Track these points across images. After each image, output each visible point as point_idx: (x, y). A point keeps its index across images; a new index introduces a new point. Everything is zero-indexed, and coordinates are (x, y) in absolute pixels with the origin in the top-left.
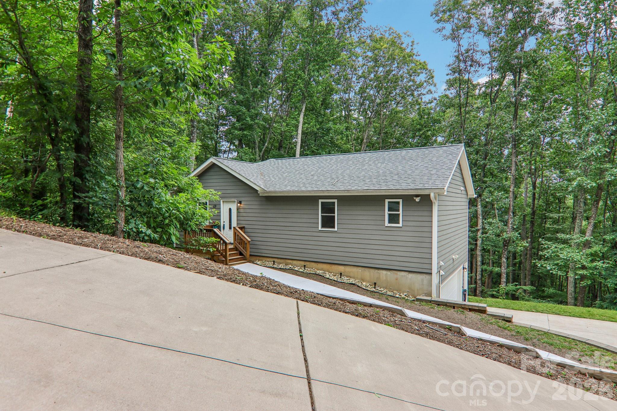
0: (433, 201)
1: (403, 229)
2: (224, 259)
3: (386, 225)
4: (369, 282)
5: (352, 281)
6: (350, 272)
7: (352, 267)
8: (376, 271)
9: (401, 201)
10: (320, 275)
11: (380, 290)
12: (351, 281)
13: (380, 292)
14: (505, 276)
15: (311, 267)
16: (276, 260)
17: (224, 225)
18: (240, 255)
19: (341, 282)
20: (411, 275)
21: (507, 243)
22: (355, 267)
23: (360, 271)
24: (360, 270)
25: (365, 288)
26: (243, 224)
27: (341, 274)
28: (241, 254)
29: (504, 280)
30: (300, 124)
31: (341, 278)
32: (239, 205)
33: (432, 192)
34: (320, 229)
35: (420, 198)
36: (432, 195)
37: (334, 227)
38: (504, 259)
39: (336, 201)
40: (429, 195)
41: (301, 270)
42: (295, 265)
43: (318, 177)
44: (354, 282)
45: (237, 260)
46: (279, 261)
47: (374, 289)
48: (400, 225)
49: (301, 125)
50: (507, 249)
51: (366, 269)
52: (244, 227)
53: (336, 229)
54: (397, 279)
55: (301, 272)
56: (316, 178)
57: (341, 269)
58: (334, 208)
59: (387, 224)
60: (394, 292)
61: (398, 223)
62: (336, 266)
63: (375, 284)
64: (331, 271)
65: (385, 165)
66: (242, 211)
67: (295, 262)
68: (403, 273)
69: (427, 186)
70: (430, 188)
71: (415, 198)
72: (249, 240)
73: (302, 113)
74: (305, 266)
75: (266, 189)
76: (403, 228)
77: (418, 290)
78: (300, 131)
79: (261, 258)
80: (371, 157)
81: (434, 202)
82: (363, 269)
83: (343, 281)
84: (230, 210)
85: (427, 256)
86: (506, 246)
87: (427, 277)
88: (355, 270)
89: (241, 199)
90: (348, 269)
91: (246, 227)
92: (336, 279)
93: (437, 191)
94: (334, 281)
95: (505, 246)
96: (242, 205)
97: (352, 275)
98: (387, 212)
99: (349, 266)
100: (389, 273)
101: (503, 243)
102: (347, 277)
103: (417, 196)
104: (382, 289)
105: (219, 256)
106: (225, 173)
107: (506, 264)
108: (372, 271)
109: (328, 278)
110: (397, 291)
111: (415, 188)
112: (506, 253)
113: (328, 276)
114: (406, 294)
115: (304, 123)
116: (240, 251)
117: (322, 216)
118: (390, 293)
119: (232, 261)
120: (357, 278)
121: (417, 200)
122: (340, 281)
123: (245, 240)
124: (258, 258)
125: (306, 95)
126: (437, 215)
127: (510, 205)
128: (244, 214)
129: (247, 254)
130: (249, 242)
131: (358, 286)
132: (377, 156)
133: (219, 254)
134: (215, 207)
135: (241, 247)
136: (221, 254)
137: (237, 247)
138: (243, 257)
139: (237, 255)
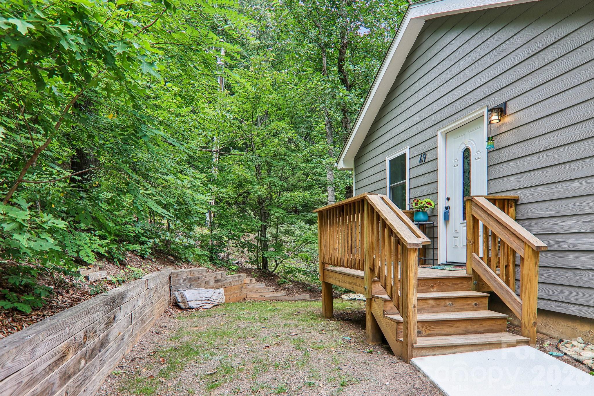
2: (400, 318)
17: (447, 208)
18: (493, 308)
28: (497, 304)
32: (494, 122)
45: (471, 327)
52: (515, 201)
72: (536, 241)
84: (467, 153)
89: (502, 98)
96: (508, 119)
105: (385, 301)
116: (492, 292)
123: (513, 244)
129: (526, 306)
130: (537, 251)
133: (386, 297)
134: (423, 159)
135: (498, 275)
136: (391, 297)
137: (479, 272)
138: (504, 318)
139: (476, 307)
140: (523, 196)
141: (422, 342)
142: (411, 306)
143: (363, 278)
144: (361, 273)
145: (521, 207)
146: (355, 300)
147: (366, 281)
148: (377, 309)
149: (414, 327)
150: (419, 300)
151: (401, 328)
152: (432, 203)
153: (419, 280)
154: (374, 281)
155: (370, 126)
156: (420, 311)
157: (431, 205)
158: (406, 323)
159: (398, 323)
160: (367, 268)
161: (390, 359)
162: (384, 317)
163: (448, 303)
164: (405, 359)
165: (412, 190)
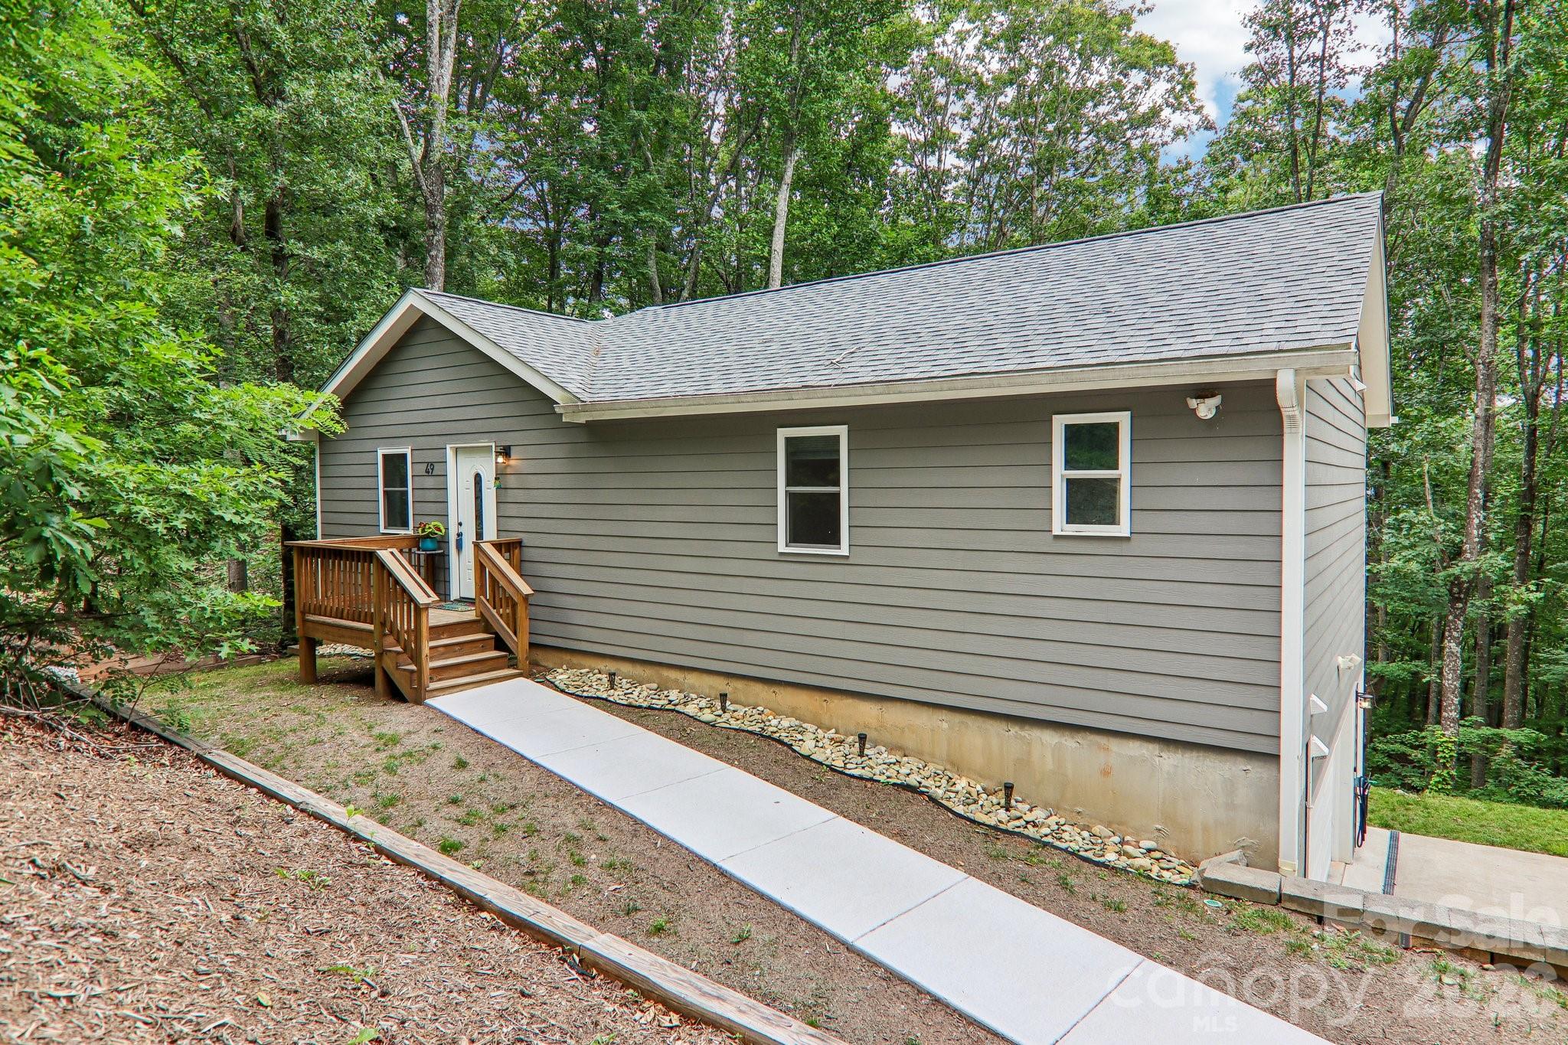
0: (1285, 413)
1: (1138, 546)
2: (413, 667)
3: (1056, 531)
4: (981, 776)
5: (909, 771)
6: (903, 730)
7: (910, 708)
8: (1015, 730)
9: (1123, 419)
10: (780, 742)
11: (1029, 817)
12: (904, 770)
13: (1031, 831)
14: (1456, 701)
15: (751, 701)
16: (625, 668)
17: (460, 535)
18: (497, 648)
19: (861, 778)
20: (1171, 760)
21: (1460, 591)
22: (925, 709)
23: (945, 725)
24: (943, 722)
25: (960, 809)
26: (518, 529)
27: (862, 738)
28: (500, 644)
29: (1454, 714)
30: (778, 221)
31: (861, 754)
32: (501, 460)
33: (1287, 367)
34: (782, 547)
35: (1216, 401)
36: (1286, 383)
37: (835, 540)
38: (1453, 645)
39: (842, 431)
40: (1269, 385)
41: (707, 716)
42: (693, 689)
43: (785, 346)
44: (912, 781)
45: (478, 668)
46: (638, 671)
47: (1003, 814)
48: (1123, 529)
49: (783, 225)
50: (1463, 610)
51: (971, 721)
52: (519, 544)
53: (844, 550)
54: (1106, 773)
55: (707, 723)
56: (775, 347)
57: (867, 714)
58: (836, 463)
59: (1059, 524)
60: (1096, 829)
61: (1113, 520)
62: (849, 702)
63: (1009, 788)
64: (826, 720)
65: (1049, 285)
66: (512, 481)
67: (692, 679)
68: (1134, 748)
69: (1253, 342)
70: (1273, 346)
71: (1193, 403)
72: (526, 589)
73: (784, 187)
74: (723, 697)
75: (585, 397)
76: (1133, 543)
77: (1205, 829)
78: (778, 244)
79: (576, 660)
80: (995, 268)
81: (1292, 418)
82: (957, 718)
83: (866, 773)
84: (478, 479)
85: (1261, 675)
86: (1459, 600)
87: (1257, 770)
88: (924, 719)
89: (507, 440)
90: (895, 715)
91: (525, 543)
92: (839, 764)
93: (1314, 359)
94: (831, 769)
95: (1455, 599)
96: (512, 462)
97: (910, 742)
98: (1060, 473)
99: (898, 706)
100: (1069, 742)
101: (1450, 591)
102: (891, 749)
103: (1204, 391)
104: (1038, 814)
105: (398, 653)
106: (458, 348)
107: (1459, 662)
108: (996, 728)
109: (808, 757)
110: (1108, 825)
111: (1197, 353)
112: (1460, 624)
113: (807, 747)
114: (1151, 844)
115: (791, 219)
116: (496, 634)
117: (791, 497)
118: (1074, 839)
119: (455, 673)
120: (933, 756)
121: (1206, 409)
122: (857, 772)
123: (510, 591)
124: (567, 657)
125: (794, 125)
126: (1301, 482)
127: (1473, 462)
128: (520, 495)
129: (520, 644)
130: (526, 598)
131: (933, 800)
132: (1017, 265)
133: (399, 649)
134: (430, 470)
135: (501, 616)
136: (405, 649)
137: (487, 615)
138: (505, 656)
139: (484, 649)
140: (527, 540)
141: (433, 686)
142: (423, 656)
143: (370, 632)
144: (371, 627)
145: (524, 549)
146: (330, 655)
147: (376, 635)
148: (388, 663)
149: (426, 674)
150: (431, 648)
151: (415, 676)
152: (442, 528)
153: (431, 628)
154: (385, 635)
155: (349, 391)
156: (432, 658)
157: (440, 531)
158: (420, 671)
159: (412, 672)
160: (377, 621)
161: (404, 706)
162: (397, 669)
163: (457, 648)
164: (419, 701)
165: (416, 478)
